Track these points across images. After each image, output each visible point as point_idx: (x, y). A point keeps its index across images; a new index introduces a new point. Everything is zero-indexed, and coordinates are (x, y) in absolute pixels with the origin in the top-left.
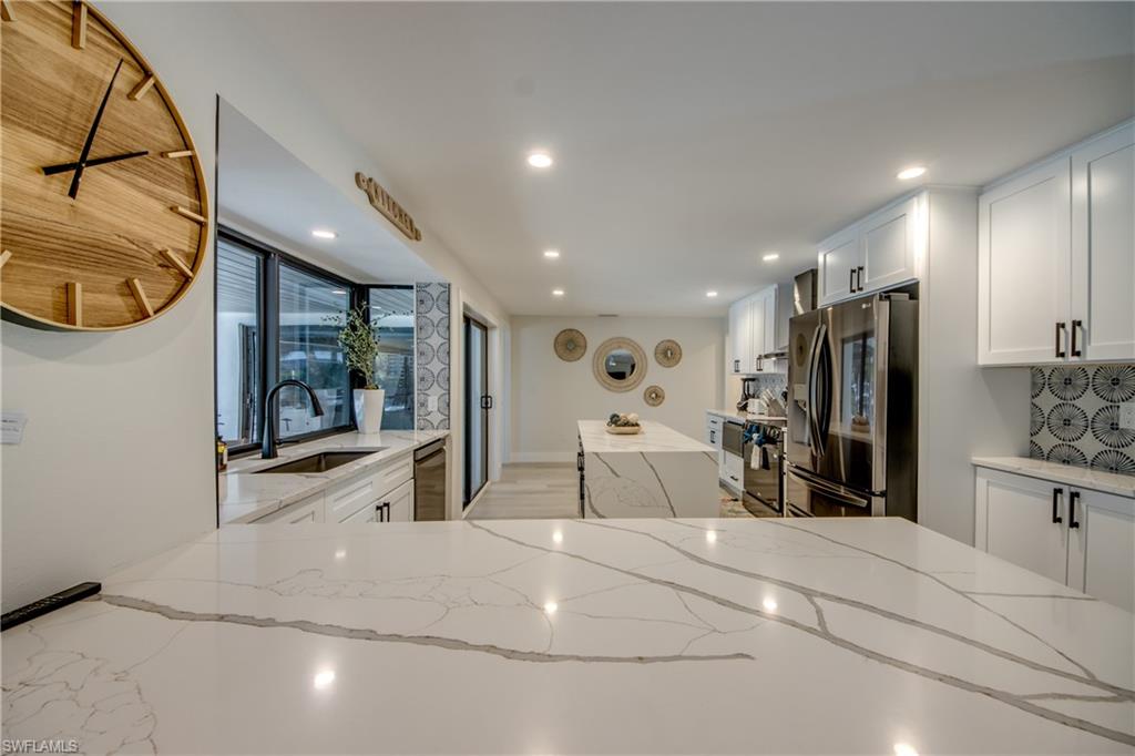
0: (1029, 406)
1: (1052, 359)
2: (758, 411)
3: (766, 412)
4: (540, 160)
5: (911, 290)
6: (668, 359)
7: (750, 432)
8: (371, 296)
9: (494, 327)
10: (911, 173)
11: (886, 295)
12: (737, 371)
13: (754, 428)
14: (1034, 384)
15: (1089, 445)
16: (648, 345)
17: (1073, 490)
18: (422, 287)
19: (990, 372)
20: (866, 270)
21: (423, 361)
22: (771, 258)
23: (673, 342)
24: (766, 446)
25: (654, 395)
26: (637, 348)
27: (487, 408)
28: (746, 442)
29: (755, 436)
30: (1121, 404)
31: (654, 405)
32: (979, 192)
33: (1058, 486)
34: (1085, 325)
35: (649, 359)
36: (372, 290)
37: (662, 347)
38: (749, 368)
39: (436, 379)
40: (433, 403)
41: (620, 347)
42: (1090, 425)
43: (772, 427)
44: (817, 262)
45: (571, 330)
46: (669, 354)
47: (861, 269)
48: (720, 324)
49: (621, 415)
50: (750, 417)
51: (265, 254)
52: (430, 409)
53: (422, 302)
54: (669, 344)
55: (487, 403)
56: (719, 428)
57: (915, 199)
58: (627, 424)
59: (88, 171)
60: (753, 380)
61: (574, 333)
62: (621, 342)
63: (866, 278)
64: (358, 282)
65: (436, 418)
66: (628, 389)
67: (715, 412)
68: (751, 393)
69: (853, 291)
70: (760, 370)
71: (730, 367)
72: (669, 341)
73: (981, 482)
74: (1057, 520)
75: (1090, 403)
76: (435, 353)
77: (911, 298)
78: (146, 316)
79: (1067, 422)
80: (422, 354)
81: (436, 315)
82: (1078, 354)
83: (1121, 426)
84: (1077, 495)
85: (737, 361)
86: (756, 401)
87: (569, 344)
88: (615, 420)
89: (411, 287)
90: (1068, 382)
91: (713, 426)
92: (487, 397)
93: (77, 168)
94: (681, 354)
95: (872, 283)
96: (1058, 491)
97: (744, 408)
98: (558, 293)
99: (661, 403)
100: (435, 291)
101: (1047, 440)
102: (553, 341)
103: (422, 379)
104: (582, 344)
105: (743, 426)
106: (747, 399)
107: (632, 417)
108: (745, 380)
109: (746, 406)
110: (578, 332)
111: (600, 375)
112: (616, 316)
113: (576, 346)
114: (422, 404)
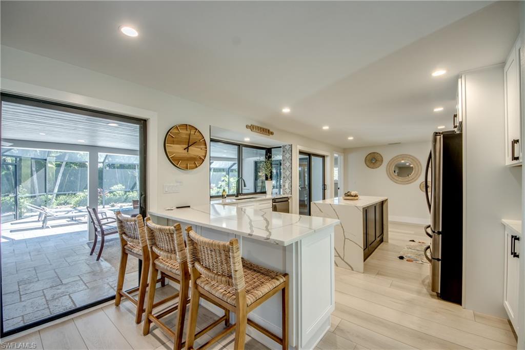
8: (272, 152)
18: (284, 147)
21: (284, 171)
26: (414, 159)
27: (324, 189)
35: (422, 165)
36: (272, 149)
39: (288, 177)
40: (287, 186)
41: (402, 160)
45: (374, 153)
51: (239, 145)
53: (284, 152)
55: (324, 187)
59: (189, 148)
61: (376, 154)
62: (403, 156)
64: (268, 147)
65: (288, 191)
66: (409, 182)
73: (506, 234)
74: (513, 253)
76: (288, 168)
78: (197, 167)
80: (284, 169)
81: (288, 155)
87: (373, 160)
89: (281, 147)
92: (324, 185)
93: (188, 148)
98: (351, 138)
100: (287, 148)
102: (364, 160)
103: (284, 177)
104: (381, 159)
107: (354, 193)
110: (378, 153)
111: (391, 175)
112: (400, 143)
113: (376, 160)
114: (284, 186)
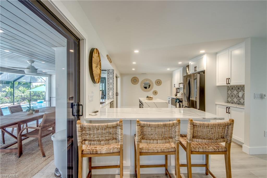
0: (227, 93)
1: (226, 85)
2: (179, 96)
3: (181, 96)
4: (136, 51)
5: (204, 72)
6: (159, 84)
7: (177, 100)
9: (118, 77)
10: (202, 52)
11: (199, 73)
12: (175, 87)
13: (178, 99)
14: (228, 89)
15: (235, 100)
16: (154, 81)
17: (229, 107)
18: (108, 70)
19: (219, 87)
20: (197, 67)
21: (109, 85)
22: (180, 63)
23: (160, 80)
24: (180, 103)
25: (155, 93)
26: (151, 81)
27: (117, 95)
28: (176, 102)
29: (178, 101)
30: (239, 92)
31: (155, 95)
32: (216, 53)
33: (227, 107)
34: (230, 79)
35: (154, 84)
37: (157, 81)
38: (177, 86)
39: (111, 89)
40: (111, 94)
41: (147, 81)
42: (235, 96)
43: (181, 99)
44: (189, 64)
45: (135, 77)
46: (159, 83)
47: (196, 67)
48: (171, 75)
49: (149, 96)
50: (177, 97)
52: (110, 95)
53: (108, 73)
54: (159, 80)
55: (117, 94)
56: (170, 100)
57: (204, 55)
58: (150, 98)
60: (178, 89)
61: (136, 78)
62: (147, 80)
63: (197, 69)
65: (111, 97)
66: (149, 91)
67: (170, 96)
68: (178, 92)
69: (195, 71)
70: (179, 86)
71: (173, 86)
72: (159, 79)
73: (217, 107)
74: (227, 113)
75: (235, 92)
76: (111, 84)
77: (204, 73)
79: (232, 96)
80: (108, 84)
81: (111, 76)
82: (229, 84)
83: (239, 96)
84: (230, 108)
85: (175, 84)
86: (179, 93)
87: (135, 80)
88: (148, 97)
89: (106, 70)
90: (232, 89)
91: (169, 99)
92: (117, 93)
93: (97, 67)
94: (161, 83)
95: (198, 70)
96: (227, 108)
97: (176, 95)
98: (133, 69)
99: (157, 94)
100: (111, 71)
101: (229, 99)
102: (131, 80)
103: (108, 89)
104: (138, 80)
105: (175, 99)
106: (177, 93)
107: (151, 96)
108: (177, 89)
109: (177, 95)
111: (142, 88)
112: (146, 74)
113: (136, 81)
114: (108, 94)
